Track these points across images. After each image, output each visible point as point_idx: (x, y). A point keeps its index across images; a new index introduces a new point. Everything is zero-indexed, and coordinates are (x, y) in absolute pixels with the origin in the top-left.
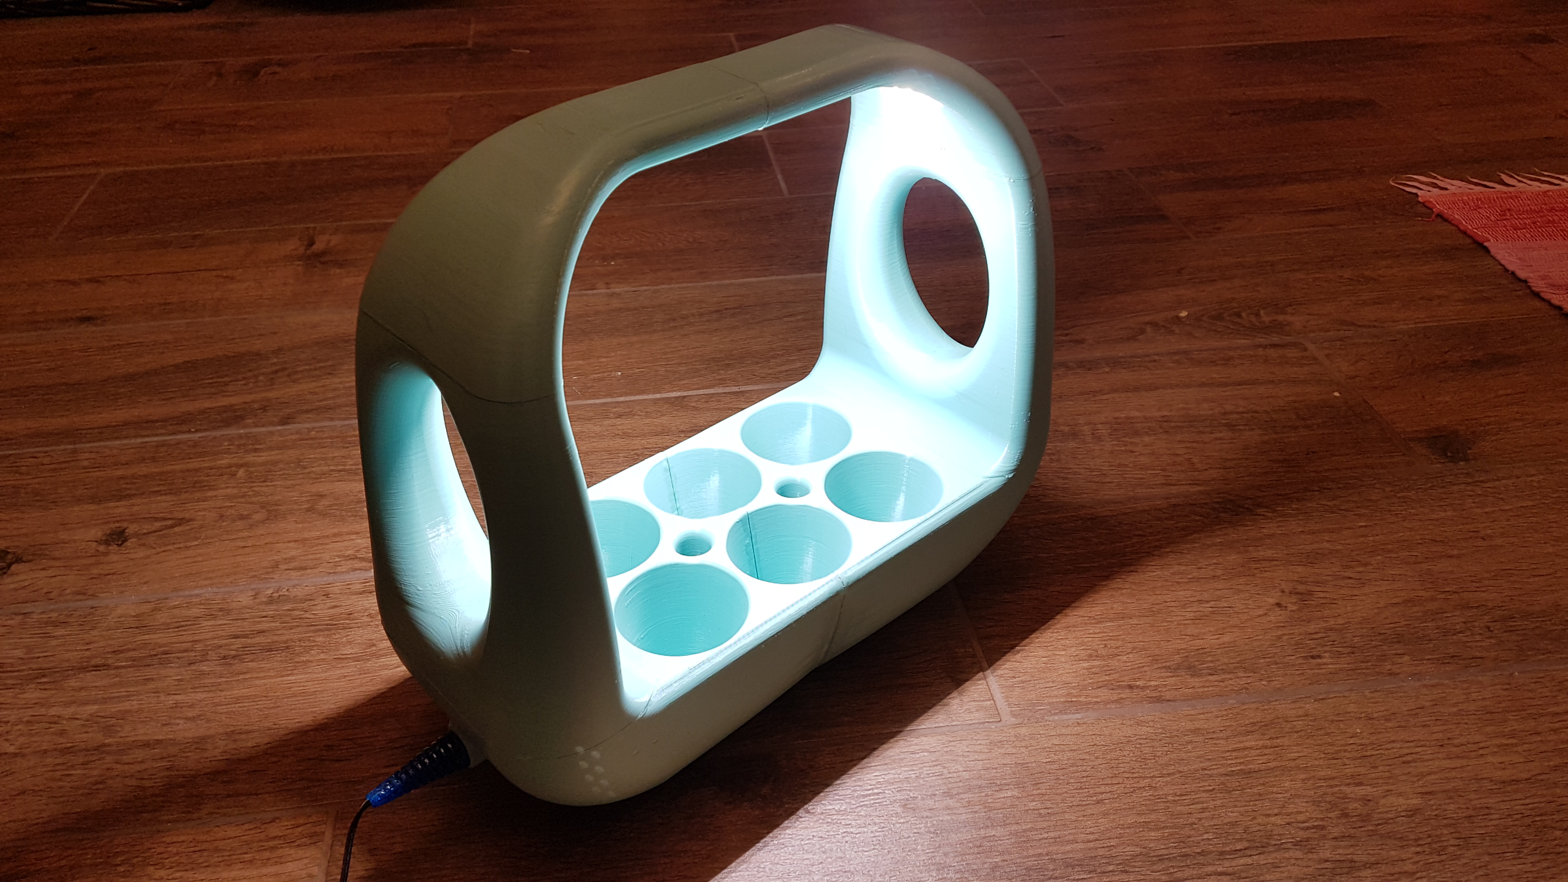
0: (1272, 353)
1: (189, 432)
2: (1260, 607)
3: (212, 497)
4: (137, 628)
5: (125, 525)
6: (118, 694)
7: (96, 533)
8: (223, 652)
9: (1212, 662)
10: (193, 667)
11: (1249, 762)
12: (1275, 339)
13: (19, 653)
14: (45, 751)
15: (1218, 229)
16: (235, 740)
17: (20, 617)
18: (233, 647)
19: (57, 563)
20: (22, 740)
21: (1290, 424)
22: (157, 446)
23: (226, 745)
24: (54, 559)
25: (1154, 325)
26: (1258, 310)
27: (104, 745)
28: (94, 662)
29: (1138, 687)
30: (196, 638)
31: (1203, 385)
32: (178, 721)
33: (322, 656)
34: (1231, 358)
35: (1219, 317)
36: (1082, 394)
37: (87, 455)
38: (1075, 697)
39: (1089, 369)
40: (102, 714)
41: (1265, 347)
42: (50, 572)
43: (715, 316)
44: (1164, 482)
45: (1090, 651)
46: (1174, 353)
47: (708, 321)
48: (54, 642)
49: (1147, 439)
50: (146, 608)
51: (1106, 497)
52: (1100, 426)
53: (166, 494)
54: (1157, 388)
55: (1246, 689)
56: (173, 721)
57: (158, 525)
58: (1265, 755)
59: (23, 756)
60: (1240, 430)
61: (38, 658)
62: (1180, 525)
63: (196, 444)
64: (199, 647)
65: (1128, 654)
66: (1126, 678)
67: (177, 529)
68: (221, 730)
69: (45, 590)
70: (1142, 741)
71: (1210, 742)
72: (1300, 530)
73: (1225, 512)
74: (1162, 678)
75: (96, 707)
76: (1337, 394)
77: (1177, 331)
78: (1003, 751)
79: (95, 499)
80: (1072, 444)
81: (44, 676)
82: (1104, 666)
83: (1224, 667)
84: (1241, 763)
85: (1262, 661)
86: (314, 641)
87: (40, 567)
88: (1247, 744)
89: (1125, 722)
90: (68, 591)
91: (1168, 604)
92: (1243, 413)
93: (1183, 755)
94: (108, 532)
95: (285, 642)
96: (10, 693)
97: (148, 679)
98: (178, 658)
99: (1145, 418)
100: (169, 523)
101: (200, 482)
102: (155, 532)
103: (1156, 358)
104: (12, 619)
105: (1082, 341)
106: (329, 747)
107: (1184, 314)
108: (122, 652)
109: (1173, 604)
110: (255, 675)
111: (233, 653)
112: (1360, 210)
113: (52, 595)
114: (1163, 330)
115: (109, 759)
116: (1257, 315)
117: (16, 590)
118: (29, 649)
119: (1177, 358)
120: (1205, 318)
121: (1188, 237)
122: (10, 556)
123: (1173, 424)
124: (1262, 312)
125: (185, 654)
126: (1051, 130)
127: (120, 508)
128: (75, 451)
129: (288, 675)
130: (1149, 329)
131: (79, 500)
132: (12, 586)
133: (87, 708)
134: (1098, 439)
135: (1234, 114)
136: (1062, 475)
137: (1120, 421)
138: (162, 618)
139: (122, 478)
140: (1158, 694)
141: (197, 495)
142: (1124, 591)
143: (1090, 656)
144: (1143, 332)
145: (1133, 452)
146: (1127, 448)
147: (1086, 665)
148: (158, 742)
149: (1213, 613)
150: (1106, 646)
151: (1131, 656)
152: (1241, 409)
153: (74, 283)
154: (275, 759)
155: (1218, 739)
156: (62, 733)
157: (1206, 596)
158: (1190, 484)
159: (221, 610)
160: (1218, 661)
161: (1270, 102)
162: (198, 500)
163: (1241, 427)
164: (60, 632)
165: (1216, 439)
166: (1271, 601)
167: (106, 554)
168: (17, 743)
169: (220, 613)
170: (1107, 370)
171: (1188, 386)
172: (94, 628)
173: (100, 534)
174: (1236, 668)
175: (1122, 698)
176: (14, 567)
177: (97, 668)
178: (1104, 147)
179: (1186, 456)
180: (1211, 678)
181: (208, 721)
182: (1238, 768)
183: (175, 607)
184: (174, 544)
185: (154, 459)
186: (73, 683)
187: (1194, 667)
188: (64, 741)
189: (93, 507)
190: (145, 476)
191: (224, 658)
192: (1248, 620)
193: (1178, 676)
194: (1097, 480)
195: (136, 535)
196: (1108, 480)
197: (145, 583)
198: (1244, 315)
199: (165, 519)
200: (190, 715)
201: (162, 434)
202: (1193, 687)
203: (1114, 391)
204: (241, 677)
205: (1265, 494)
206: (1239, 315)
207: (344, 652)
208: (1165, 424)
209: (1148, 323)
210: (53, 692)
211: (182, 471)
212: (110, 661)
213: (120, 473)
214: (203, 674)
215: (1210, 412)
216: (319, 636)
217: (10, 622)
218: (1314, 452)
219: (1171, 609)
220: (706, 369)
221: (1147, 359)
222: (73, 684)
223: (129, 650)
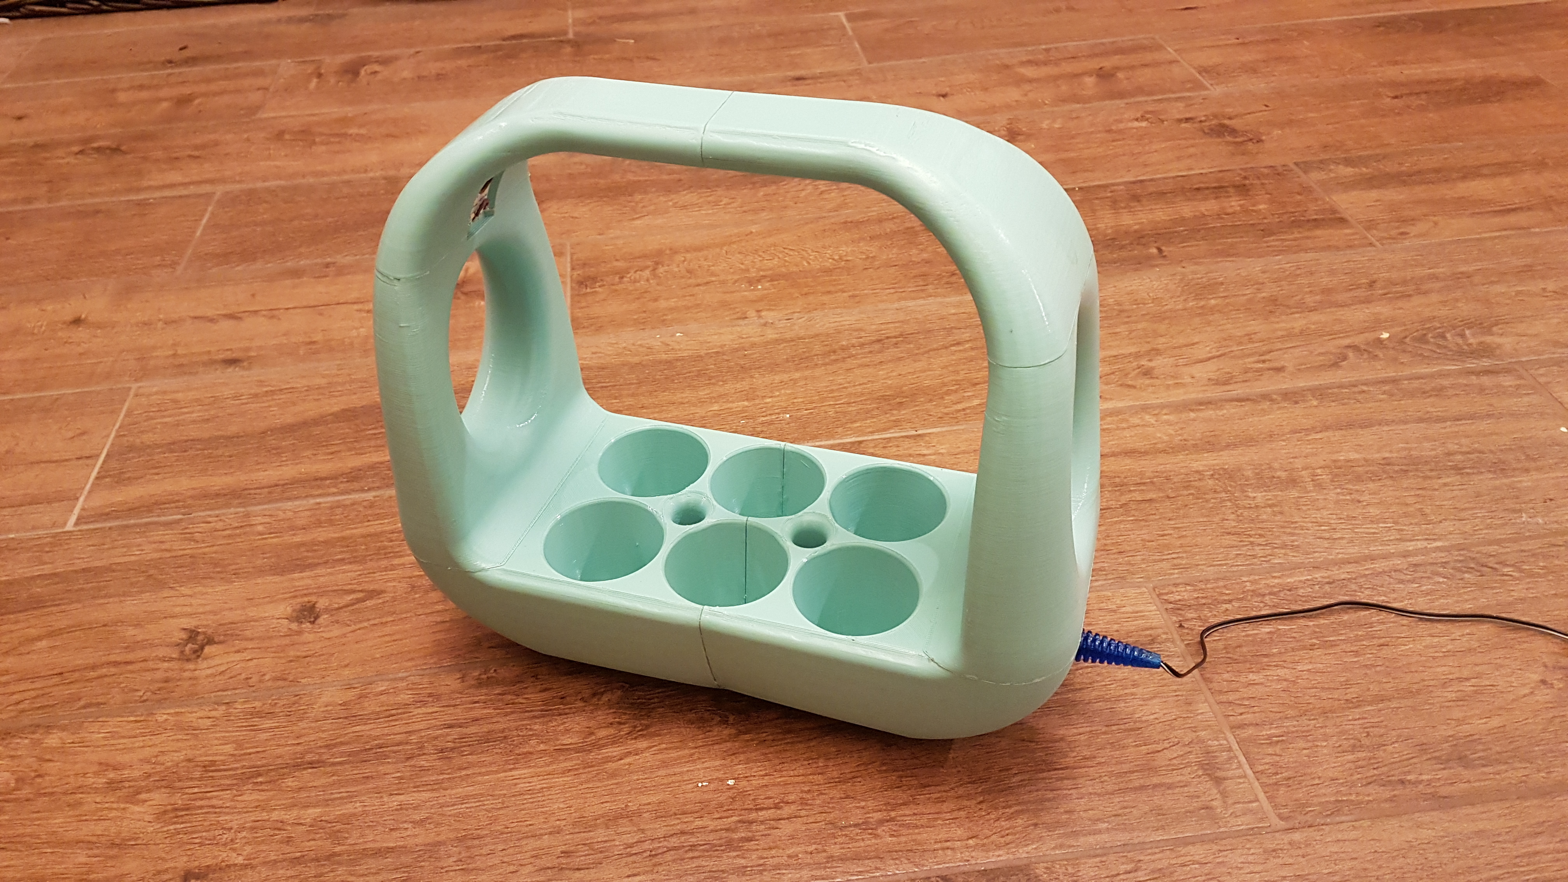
0: (1486, 380)
1: (362, 490)
2: (1524, 685)
3: (399, 565)
4: (346, 718)
5: (313, 599)
6: (339, 796)
7: (285, 609)
8: (440, 744)
9: (1483, 750)
10: (412, 763)
11: (1542, 870)
12: (1486, 363)
13: (229, 748)
14: (275, 862)
15: (1402, 234)
16: (468, 848)
17: (224, 707)
18: (449, 739)
19: (250, 645)
20: (248, 849)
21: (1519, 466)
22: (331, 508)
23: (460, 853)
24: (247, 639)
25: (1354, 348)
26: (1463, 330)
27: (335, 854)
28: (309, 757)
29: (1409, 781)
30: (410, 729)
31: (1421, 420)
32: (406, 826)
33: (542, 747)
34: (1442, 388)
35: (1423, 339)
36: (1295, 432)
37: (260, 519)
38: (1346, 795)
39: (1296, 403)
40: (327, 818)
41: (1478, 373)
42: (246, 655)
43: (876, 346)
44: (1398, 537)
45: (1352, 741)
46: (1384, 382)
47: (870, 352)
48: (264, 736)
49: (1371, 485)
50: (350, 695)
51: (1340, 556)
52: (1319, 471)
53: (350, 563)
54: (1371, 425)
55: (1525, 782)
56: (401, 826)
57: (349, 598)
58: (1558, 860)
59: (253, 867)
60: (1468, 474)
61: (250, 754)
62: (1424, 588)
63: (371, 505)
64: (414, 738)
65: (1393, 743)
66: (1397, 772)
67: (369, 603)
68: (452, 835)
69: (243, 676)
70: (1424, 846)
71: (1497, 845)
72: (1554, 592)
73: (1470, 573)
74: (1434, 770)
75: (318, 810)
76: (1564, 429)
77: (1381, 355)
78: (1279, 861)
79: (279, 570)
80: (1295, 493)
81: (260, 775)
82: (1370, 759)
83: (1498, 757)
84: (1535, 871)
85: (1537, 748)
86: (531, 730)
87: (233, 649)
88: (1539, 848)
89: (1402, 824)
90: (267, 677)
91: (1426, 683)
92: (1468, 453)
93: (1471, 863)
94: (298, 607)
95: (501, 733)
96: (227, 794)
97: (367, 777)
98: (395, 752)
99: (1366, 460)
100: (360, 595)
101: (385, 548)
102: (347, 606)
103: (1365, 388)
104: (216, 710)
105: (1280, 370)
106: (566, 854)
107: (1385, 335)
108: (335, 745)
109: (1432, 683)
110: (477, 770)
111: (450, 745)
112: (1551, 209)
113: (251, 682)
114: (1366, 356)
115: (341, 870)
116: (1462, 336)
117: (214, 675)
118: (239, 745)
119: (1387, 388)
120: (1407, 340)
121: (1371, 244)
122: (200, 638)
123: (1397, 468)
124: (1467, 332)
125: (400, 748)
126: (1203, 119)
127: (303, 580)
128: (247, 515)
129: (511, 770)
130: (1351, 354)
131: (261, 571)
132: (209, 672)
133: (311, 811)
134: (1319, 486)
135: (1396, 97)
136: (1289, 530)
137: (1340, 464)
138: (371, 706)
139: (303, 544)
140: (1433, 790)
141: (384, 563)
142: (1378, 669)
143: (1354, 746)
144: (1345, 358)
145: (1359, 502)
146: (1353, 496)
147: (1351, 757)
148: (390, 850)
149: (1476, 692)
150: (1368, 734)
151: (1396, 745)
152: (1464, 449)
153: (212, 320)
154: (512, 868)
155: (1505, 842)
156: (289, 841)
157: (1466, 673)
158: (1427, 539)
159: (430, 697)
160: (1490, 749)
161: (1432, 82)
162: (386, 569)
163: (1468, 471)
164: (268, 724)
165: (1445, 485)
166: (1536, 677)
167: (300, 633)
168: (245, 853)
169: (430, 701)
170: (1315, 403)
171: (1405, 422)
172: (301, 719)
173: (289, 610)
174: (1510, 758)
175: (1395, 796)
176: (207, 649)
177: (312, 765)
178: (1264, 138)
179: (1418, 506)
180: (1485, 769)
181: (438, 825)
182: (1533, 876)
183: (382, 693)
184: (369, 620)
185: (331, 522)
186: (290, 782)
187: (1466, 756)
188: (293, 849)
189: (277, 579)
190: (325, 542)
191: (442, 751)
192: (1513, 700)
193: (1450, 768)
194: (1327, 535)
195: (327, 610)
196: (1338, 535)
197: (346, 666)
198: (1448, 335)
199: (353, 591)
200: (417, 818)
201: (334, 494)
202: (1469, 782)
203: (1327, 428)
204: (464, 773)
205: (1508, 550)
206: (1444, 337)
207: (565, 742)
208: (1388, 467)
209: (1348, 347)
210: (272, 793)
211: (364, 536)
212: (325, 757)
213: (297, 539)
214: (423, 769)
215: (1433, 453)
216: (536, 726)
217: (214, 713)
218: (1551, 500)
219: (1431, 688)
220: (877, 408)
221: (1356, 389)
222: (290, 784)
223: (342, 743)
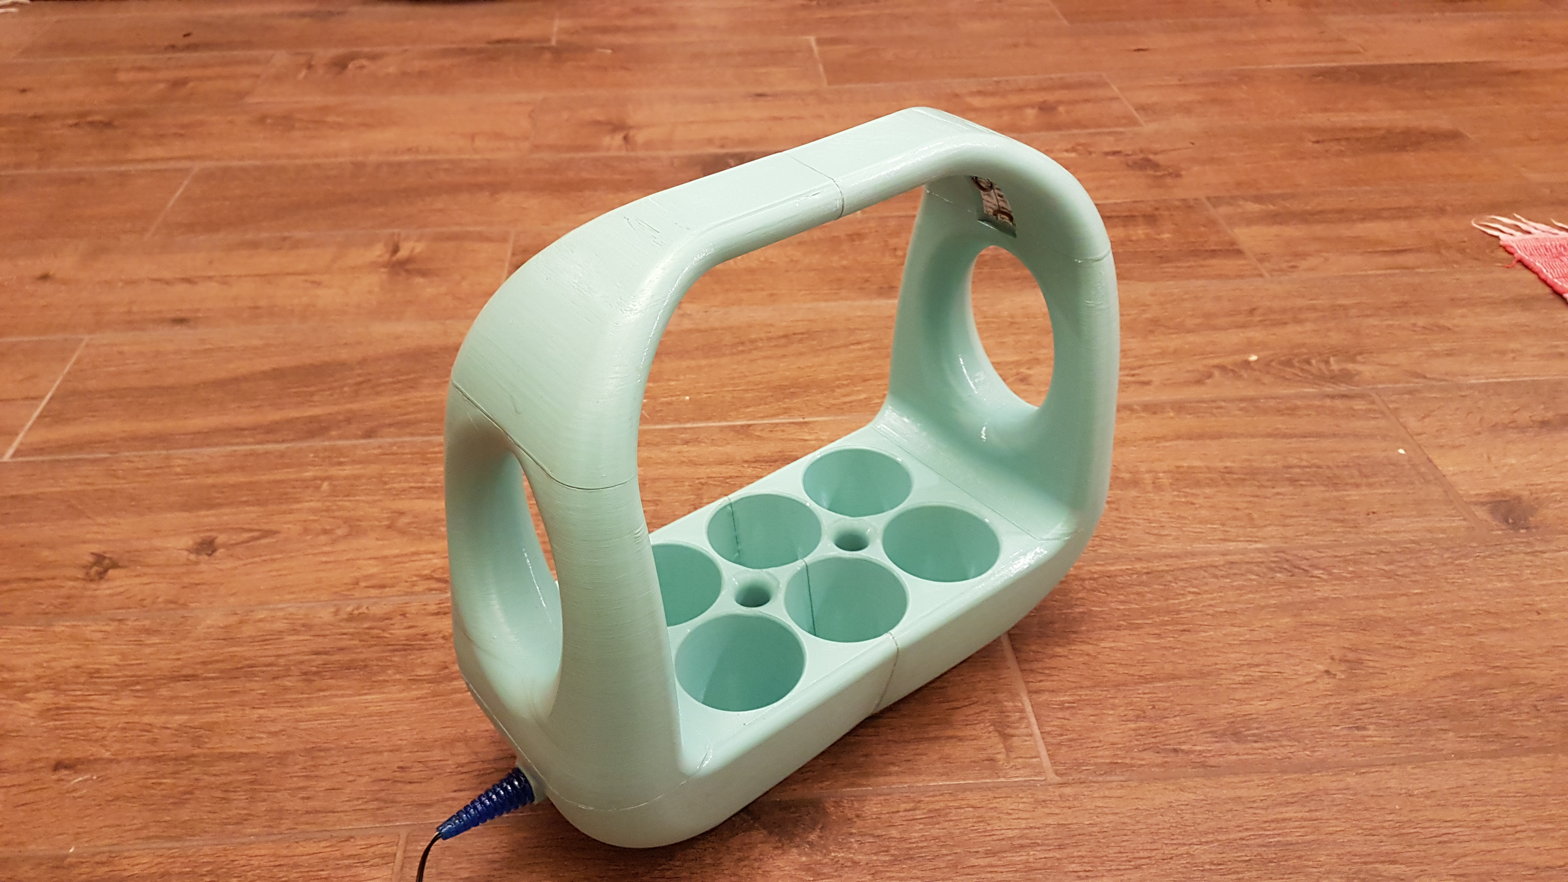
0: (1339, 403)
1: (276, 442)
2: (1308, 674)
3: (297, 509)
4: (224, 639)
5: (214, 534)
6: (206, 706)
7: (188, 541)
8: (304, 668)
9: (1257, 728)
10: (277, 682)
11: (1286, 834)
12: (1343, 388)
13: (114, 659)
14: (139, 758)
15: (1293, 267)
16: (313, 758)
17: (116, 623)
18: (314, 664)
19: (151, 571)
20: (117, 746)
21: (1352, 481)
22: (246, 455)
23: (306, 762)
24: (148, 566)
25: (1222, 368)
26: (1329, 357)
27: (193, 756)
28: (185, 672)
29: (1182, 751)
30: (280, 653)
31: (1269, 435)
32: (261, 735)
33: (398, 677)
34: (1296, 408)
35: (1289, 363)
36: (1146, 439)
37: (180, 462)
38: (1122, 758)
39: (1155, 413)
40: (191, 725)
41: (1332, 397)
42: (145, 580)
43: (783, 341)
44: (1223, 537)
45: (1138, 712)
46: (1242, 400)
47: (776, 346)
48: (148, 650)
49: (1208, 491)
50: (233, 619)
51: (1164, 550)
52: (1161, 475)
53: (253, 505)
54: (1220, 437)
55: (1290, 758)
56: (257, 735)
57: (246, 535)
58: (1304, 827)
59: (118, 762)
60: (1302, 485)
61: (132, 665)
62: (1236, 583)
63: (282, 455)
64: (282, 661)
65: (1175, 716)
66: (1172, 742)
67: (264, 541)
68: (302, 746)
69: (140, 597)
70: (1183, 807)
71: (1251, 811)
72: (1355, 594)
73: (1281, 572)
74: (1208, 743)
75: (186, 717)
76: (1401, 451)
77: (1245, 375)
78: (1047, 810)
79: (186, 507)
80: (1133, 493)
81: (138, 683)
82: (1150, 729)
83: (1269, 735)
84: (1279, 835)
85: (1306, 730)
86: (391, 661)
87: (134, 574)
88: (1287, 816)
89: (1167, 787)
90: (160, 600)
91: (1218, 666)
92: (1307, 467)
93: (1223, 824)
94: (199, 540)
95: (363, 661)
96: (106, 698)
97: (235, 692)
98: (263, 672)
99: (1208, 468)
100: (256, 534)
101: (286, 494)
102: (242, 542)
103: (1223, 404)
104: (107, 625)
105: (1148, 383)
106: (402, 769)
107: (1253, 358)
108: (211, 663)
109: (1223, 666)
110: (334, 692)
111: (314, 669)
112: (1439, 252)
113: (145, 603)
114: (1231, 374)
115: (197, 769)
116: (1327, 362)
117: (111, 595)
118: (124, 656)
119: (1243, 405)
120: (1273, 364)
121: (1261, 275)
122: (107, 562)
123: (1235, 476)
124: (1332, 360)
125: (269, 669)
126: (1130, 153)
127: (208, 517)
128: (168, 457)
129: (366, 694)
130: (1217, 373)
131: (171, 508)
132: (108, 592)
133: (177, 717)
134: (1158, 487)
135: (1317, 142)
136: (1120, 525)
137: (1182, 470)
138: (248, 631)
139: (214, 486)
140: (1203, 759)
141: (284, 507)
142: (1175, 651)
143: (1138, 717)
144: (1210, 376)
145: (1193, 504)
146: (1188, 499)
147: (1132, 725)
148: (243, 755)
149: (1262, 677)
150: (1154, 707)
151: (1177, 718)
152: (1304, 463)
153: (167, 283)
154: (351, 778)
155: (1258, 808)
156: (154, 741)
157: (1257, 660)
158: (1248, 541)
159: (304, 625)
160: (1264, 728)
161: (1355, 130)
162: (284, 512)
163: (1303, 483)
164: (153, 640)
165: (1278, 494)
166: (1321, 668)
167: (197, 563)
168: (113, 750)
169: (303, 629)
170: (1172, 414)
171: (1253, 436)
172: (184, 638)
173: (190, 543)
174: (1280, 736)
175: (1166, 762)
176: (111, 572)
177: (187, 678)
178: (1183, 173)
179: (1247, 511)
180: (1256, 745)
181: (290, 737)
182: (1276, 839)
183: (260, 620)
184: (260, 556)
185: (243, 469)
186: (164, 692)
187: (1240, 733)
188: (156, 749)
189: (185, 515)
190: (233, 486)
191: (305, 674)
192: (1297, 687)
193: (1223, 742)
194: (1156, 532)
195: (224, 545)
196: (1166, 532)
197: (232, 595)
198: (1313, 362)
199: (251, 530)
200: (273, 729)
201: (251, 444)
202: (1237, 754)
203: (1178, 437)
204: (322, 694)
205: (1322, 555)
206: (1308, 362)
207: (419, 673)
208: (1227, 475)
209: (1214, 366)
210: (146, 700)
211: (269, 482)
212: (200, 672)
213: (210, 481)
214: (286, 689)
215: (1274, 465)
216: (395, 656)
217: (107, 628)
218: (1374, 513)
219: (1221, 671)
220: (772, 396)
221: (1214, 405)
222: (165, 693)
223: (217, 661)
